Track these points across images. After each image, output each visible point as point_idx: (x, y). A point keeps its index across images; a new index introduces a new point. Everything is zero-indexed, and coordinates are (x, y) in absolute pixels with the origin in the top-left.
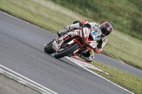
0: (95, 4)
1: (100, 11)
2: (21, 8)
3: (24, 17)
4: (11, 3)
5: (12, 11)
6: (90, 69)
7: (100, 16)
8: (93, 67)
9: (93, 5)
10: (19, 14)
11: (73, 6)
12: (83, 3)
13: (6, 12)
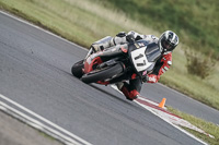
0: (196, 23)
1: (203, 35)
2: (75, 24)
3: (80, 39)
4: (59, 15)
5: (60, 29)
6: (183, 127)
7: (203, 43)
8: (188, 125)
9: (192, 23)
10: (70, 33)
11: (159, 24)
12: (176, 19)
13: (50, 30)
